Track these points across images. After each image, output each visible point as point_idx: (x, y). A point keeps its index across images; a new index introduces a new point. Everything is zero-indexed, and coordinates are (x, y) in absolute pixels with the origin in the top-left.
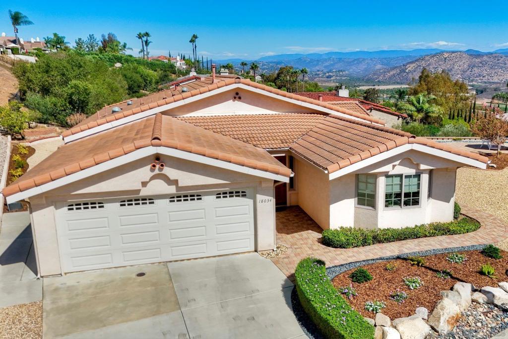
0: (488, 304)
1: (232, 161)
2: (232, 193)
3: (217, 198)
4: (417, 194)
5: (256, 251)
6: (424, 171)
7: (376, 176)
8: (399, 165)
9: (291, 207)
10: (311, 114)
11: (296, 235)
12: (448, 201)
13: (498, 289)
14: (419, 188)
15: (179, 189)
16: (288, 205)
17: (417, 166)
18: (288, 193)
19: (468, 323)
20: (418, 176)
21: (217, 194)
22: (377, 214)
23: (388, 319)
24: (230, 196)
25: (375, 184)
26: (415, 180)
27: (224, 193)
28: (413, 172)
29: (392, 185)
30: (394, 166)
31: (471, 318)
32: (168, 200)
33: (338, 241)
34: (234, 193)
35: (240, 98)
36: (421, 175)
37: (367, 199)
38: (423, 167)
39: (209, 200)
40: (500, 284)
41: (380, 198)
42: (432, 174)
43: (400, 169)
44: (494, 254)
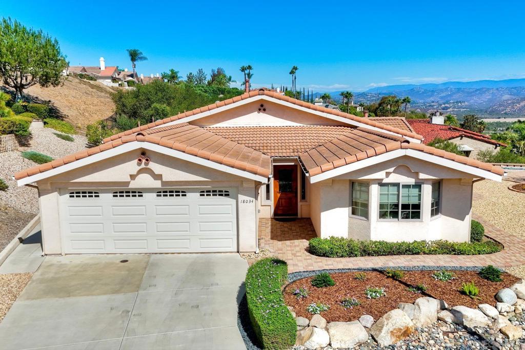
0: (456, 324)
1: (211, 158)
2: (215, 191)
3: (201, 195)
5: (238, 252)
6: (426, 181)
8: (394, 172)
9: (302, 219)
10: (337, 126)
11: (288, 242)
12: (463, 219)
13: (477, 311)
14: (420, 199)
15: (164, 183)
16: (299, 216)
17: (416, 175)
18: (299, 204)
19: (419, 338)
20: (418, 186)
21: (201, 192)
22: (370, 224)
23: (324, 321)
24: (213, 195)
25: (368, 192)
26: (416, 191)
27: (207, 192)
28: (411, 181)
29: (388, 194)
30: (388, 174)
31: (424, 334)
32: (155, 194)
33: (321, 248)
34: (218, 191)
35: (264, 110)
36: (422, 185)
37: (359, 209)
38: (422, 176)
39: (193, 197)
40: (480, 306)
41: (374, 210)
42: (438, 186)
43: (395, 178)
44: (492, 276)
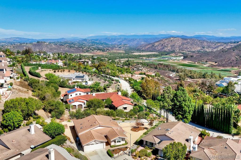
1: (102, 140)
3: (100, 143)
4: (120, 141)
5: (104, 148)
7: (116, 140)
9: (107, 143)
11: (108, 146)
12: (124, 141)
15: (96, 143)
33: (112, 147)
35: (100, 127)
38: (121, 138)
44: (127, 148)
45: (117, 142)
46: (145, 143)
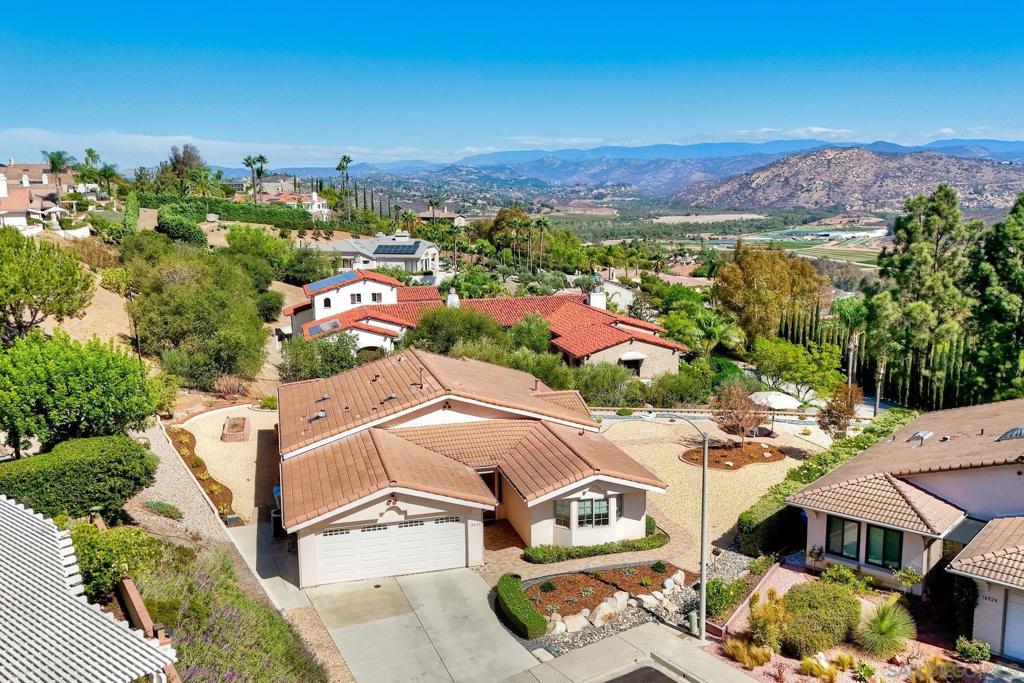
0: (639, 607)
1: (451, 495)
2: (448, 519)
3: (436, 523)
4: (606, 515)
5: (467, 566)
6: (611, 496)
7: (570, 500)
8: (589, 491)
9: (500, 520)
11: (502, 551)
12: (639, 519)
13: (651, 596)
14: (608, 510)
15: (406, 517)
16: (497, 519)
17: (605, 493)
19: (618, 619)
20: (606, 499)
21: (437, 520)
22: (571, 532)
23: (560, 616)
24: (446, 522)
25: (569, 507)
26: (605, 503)
27: (441, 519)
28: (602, 496)
29: (584, 508)
30: (584, 493)
31: (621, 616)
32: (398, 526)
34: (450, 518)
35: (450, 408)
36: (609, 499)
37: (564, 521)
38: (609, 493)
39: (429, 525)
40: (653, 593)
41: (574, 520)
42: (620, 498)
43: (590, 495)
44: (660, 569)
45: (583, 521)
46: (816, 536)
